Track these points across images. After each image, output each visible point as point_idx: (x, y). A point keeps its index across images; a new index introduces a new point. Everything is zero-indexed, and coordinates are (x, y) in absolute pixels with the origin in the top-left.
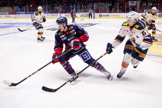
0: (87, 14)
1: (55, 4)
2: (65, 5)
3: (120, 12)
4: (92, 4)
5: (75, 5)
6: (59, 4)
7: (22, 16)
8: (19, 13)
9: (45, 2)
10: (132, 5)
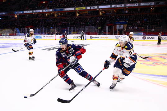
0: (79, 36)
1: (51, 27)
2: (60, 28)
3: (108, 35)
4: (84, 27)
5: (68, 28)
6: (55, 27)
7: (21, 37)
8: (18, 34)
9: (42, 25)
10: (120, 28)
